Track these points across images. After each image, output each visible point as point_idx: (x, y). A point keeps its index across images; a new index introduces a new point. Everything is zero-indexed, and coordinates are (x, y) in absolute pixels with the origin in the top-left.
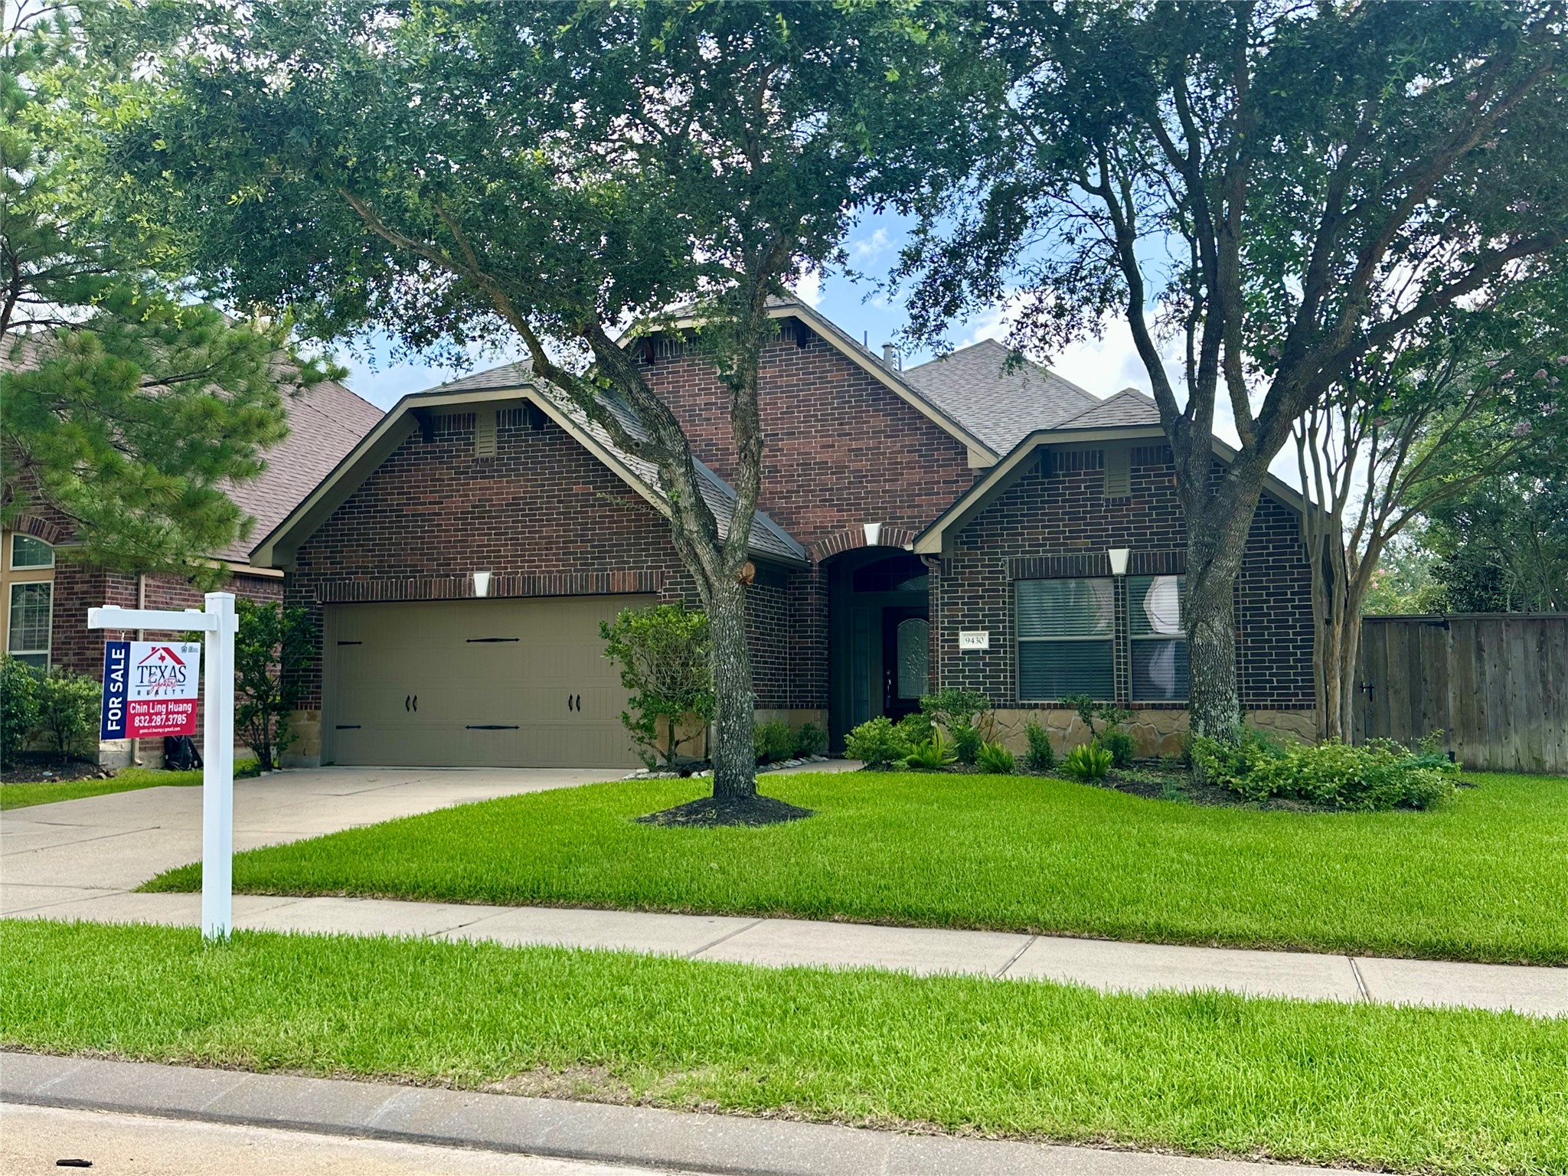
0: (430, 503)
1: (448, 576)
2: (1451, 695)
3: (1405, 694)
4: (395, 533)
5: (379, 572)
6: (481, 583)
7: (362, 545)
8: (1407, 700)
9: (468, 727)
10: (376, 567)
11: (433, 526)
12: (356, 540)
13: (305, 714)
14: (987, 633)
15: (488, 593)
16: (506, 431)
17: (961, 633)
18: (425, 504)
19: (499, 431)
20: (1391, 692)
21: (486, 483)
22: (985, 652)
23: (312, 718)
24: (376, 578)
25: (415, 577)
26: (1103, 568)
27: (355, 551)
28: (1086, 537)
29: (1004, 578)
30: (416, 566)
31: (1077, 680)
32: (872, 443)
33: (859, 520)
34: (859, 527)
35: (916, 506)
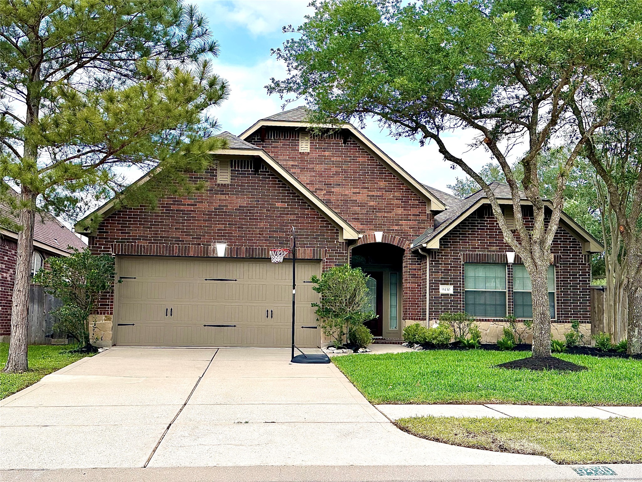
0: (188, 205)
1: (200, 244)
4: (165, 219)
5: (154, 240)
6: (221, 249)
7: (143, 224)
9: (205, 326)
10: (152, 237)
11: (190, 217)
12: (139, 221)
13: (103, 317)
14: (453, 286)
15: (225, 255)
16: (237, 171)
17: (440, 286)
18: (185, 205)
19: (232, 170)
21: (223, 197)
22: (451, 295)
23: (109, 319)
24: (153, 243)
25: (178, 244)
26: (504, 260)
27: (138, 227)
28: (497, 246)
29: (460, 262)
30: (179, 238)
31: (489, 309)
32: (379, 194)
33: (372, 230)
34: (372, 233)
35: (400, 225)
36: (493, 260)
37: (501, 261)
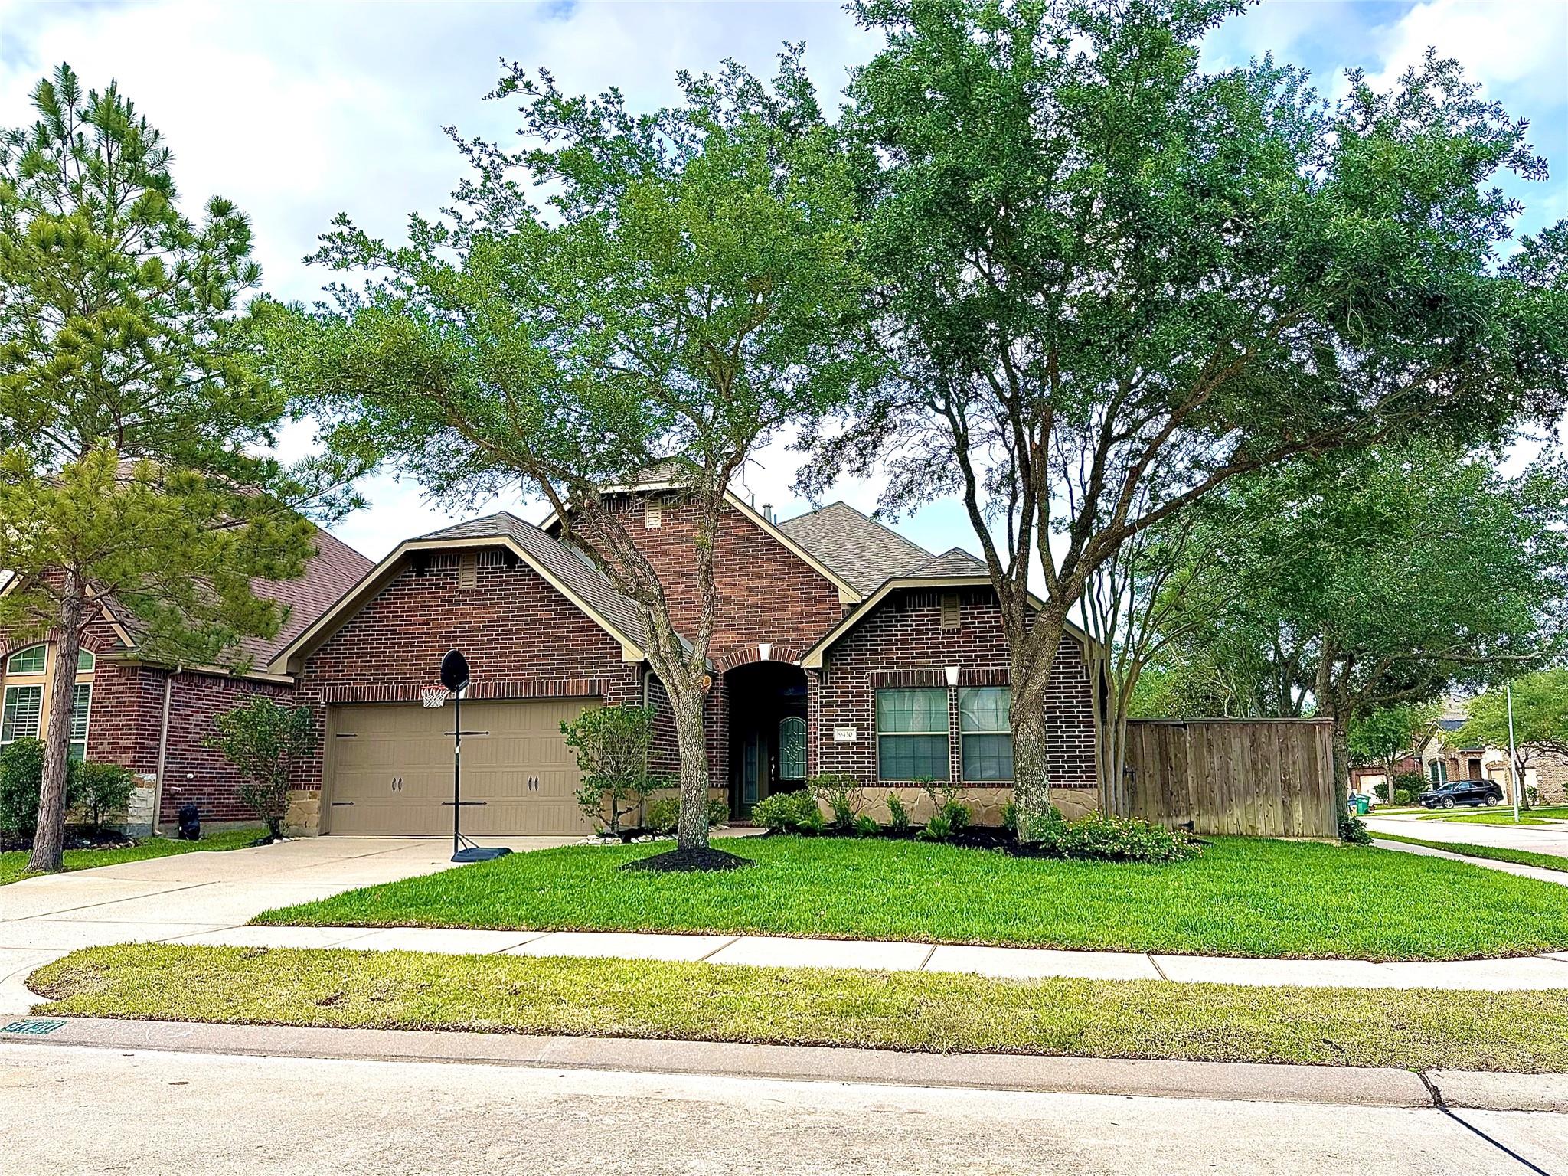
0: (419, 624)
2: (1190, 778)
3: (1157, 777)
4: (389, 648)
5: (374, 679)
7: (362, 657)
8: (1159, 782)
9: (444, 804)
10: (373, 676)
11: (421, 642)
12: (357, 653)
13: (307, 793)
14: (855, 728)
15: (465, 695)
16: (485, 569)
17: (835, 729)
18: (415, 625)
19: (479, 569)
20: (1147, 775)
21: (466, 609)
22: (853, 743)
23: (314, 796)
24: (372, 684)
25: (404, 683)
26: (941, 681)
27: (355, 662)
28: (928, 657)
29: (868, 687)
30: (406, 675)
31: (922, 765)
32: (765, 583)
33: (756, 641)
34: (754, 647)
35: (799, 631)
36: (922, 682)
37: (936, 682)
